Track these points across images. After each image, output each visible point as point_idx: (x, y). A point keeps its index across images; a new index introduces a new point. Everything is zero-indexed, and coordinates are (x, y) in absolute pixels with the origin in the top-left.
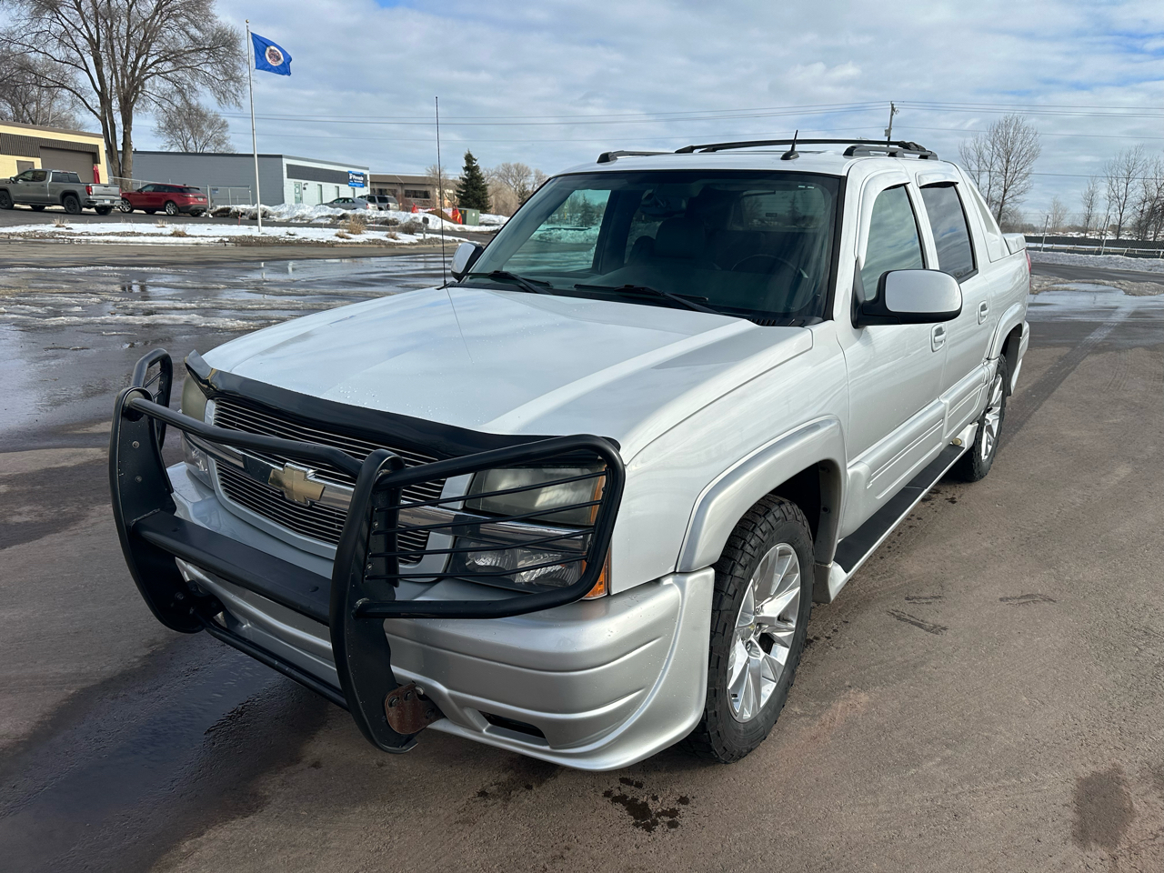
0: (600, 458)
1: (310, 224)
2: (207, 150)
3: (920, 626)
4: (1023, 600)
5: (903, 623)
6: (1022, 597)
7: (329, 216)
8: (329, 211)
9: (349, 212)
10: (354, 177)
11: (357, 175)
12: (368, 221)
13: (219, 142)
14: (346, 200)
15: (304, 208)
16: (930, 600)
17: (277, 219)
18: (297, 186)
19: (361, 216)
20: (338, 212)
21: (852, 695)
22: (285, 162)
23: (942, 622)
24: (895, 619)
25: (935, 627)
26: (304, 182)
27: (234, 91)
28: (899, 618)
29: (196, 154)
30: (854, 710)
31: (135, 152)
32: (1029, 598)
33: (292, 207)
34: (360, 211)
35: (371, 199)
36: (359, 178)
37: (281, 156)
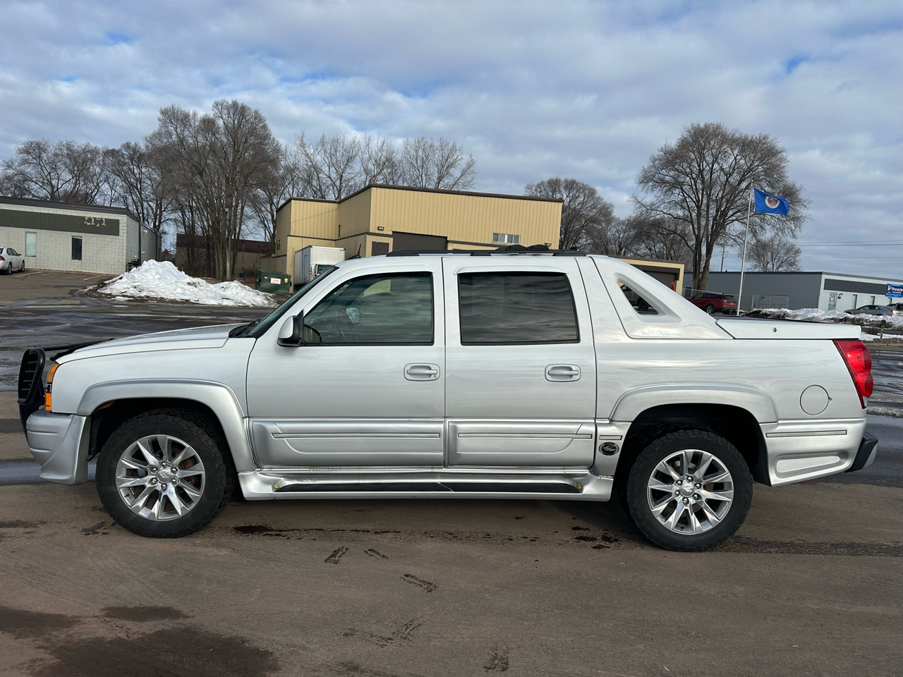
2: (781, 270)
10: (893, 289)
11: (895, 287)
12: (865, 323)
13: (792, 264)
14: (876, 307)
16: (376, 555)
18: (833, 296)
22: (824, 277)
25: (336, 560)
26: (839, 292)
29: (772, 273)
31: (711, 273)
36: (898, 290)
37: (821, 273)
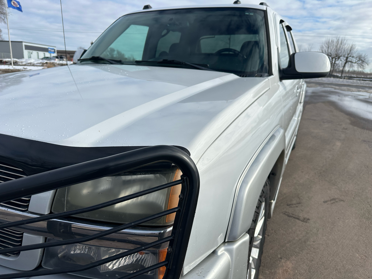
0: (173, 164)
1: (34, 65)
3: (298, 219)
4: (332, 202)
5: (291, 218)
6: (331, 200)
7: (41, 63)
8: (41, 61)
9: (48, 61)
11: (51, 49)
12: (55, 64)
14: (47, 58)
15: (31, 60)
16: (297, 205)
17: (21, 64)
18: (29, 52)
19: (53, 63)
20: (44, 61)
21: (283, 263)
22: (24, 44)
23: (306, 216)
24: (287, 217)
25: (304, 219)
26: (31, 51)
27: (3, 18)
28: (288, 216)
30: (288, 273)
32: (334, 200)
33: (26, 60)
34: (52, 61)
35: (57, 57)
37: (22, 42)
